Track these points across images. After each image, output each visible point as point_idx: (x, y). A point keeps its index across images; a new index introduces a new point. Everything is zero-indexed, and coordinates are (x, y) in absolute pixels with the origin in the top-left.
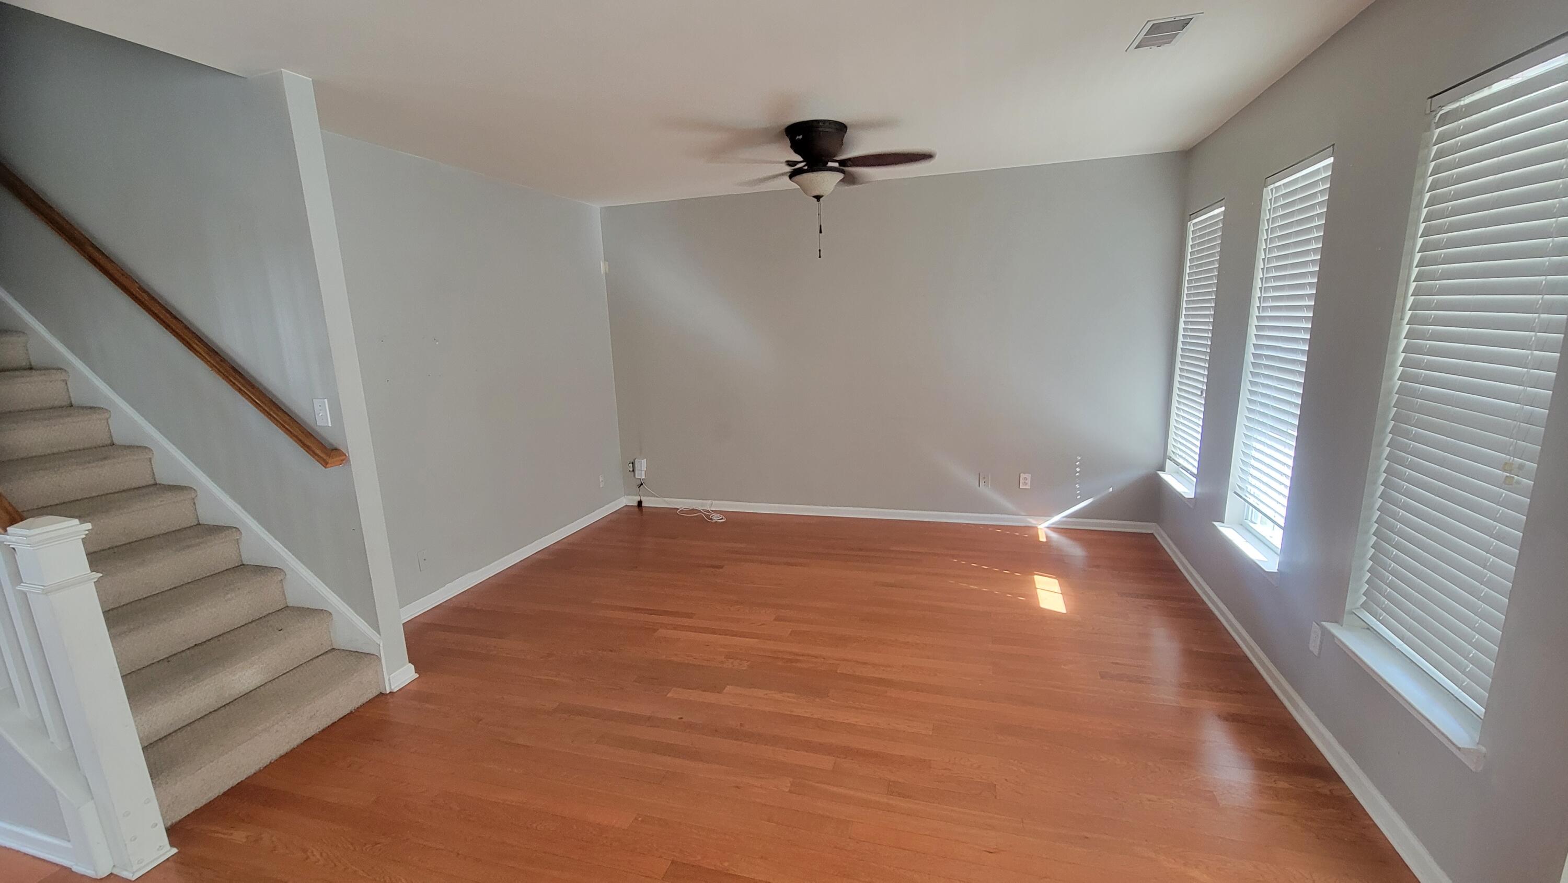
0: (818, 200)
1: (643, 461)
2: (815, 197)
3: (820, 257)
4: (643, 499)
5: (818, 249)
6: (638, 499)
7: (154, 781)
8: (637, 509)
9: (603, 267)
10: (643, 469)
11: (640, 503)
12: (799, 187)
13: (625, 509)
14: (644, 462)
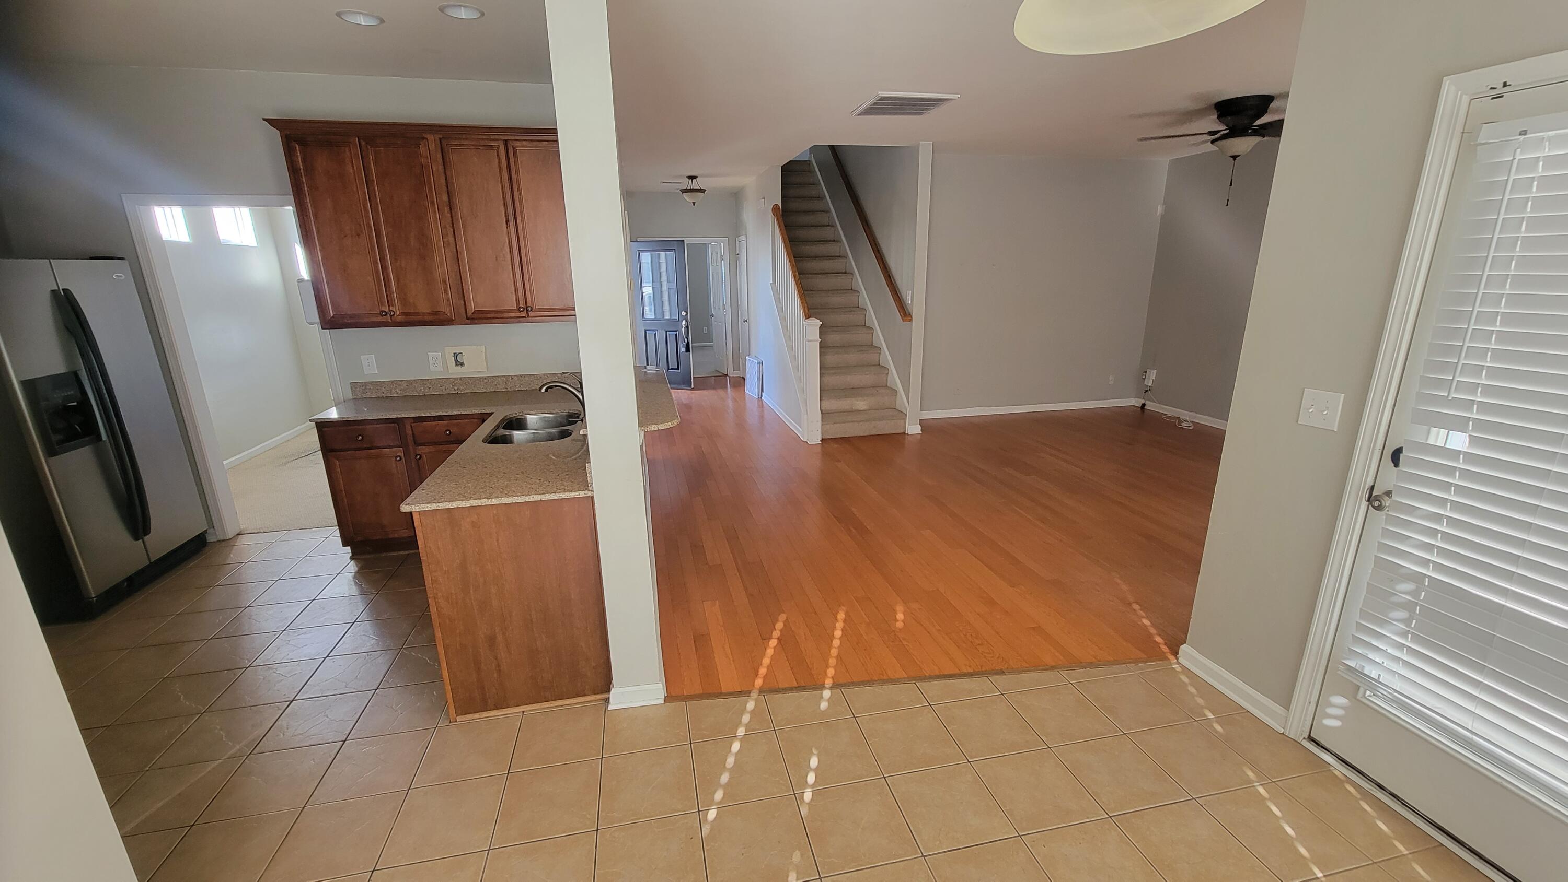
0: (1234, 160)
1: (1153, 371)
2: (1231, 157)
3: (1227, 205)
4: (1147, 402)
5: (1227, 198)
6: (1143, 402)
7: (823, 423)
8: (1139, 409)
9: (1160, 210)
10: (1151, 378)
11: (1144, 405)
12: (1218, 149)
13: (1133, 407)
14: (1153, 373)
